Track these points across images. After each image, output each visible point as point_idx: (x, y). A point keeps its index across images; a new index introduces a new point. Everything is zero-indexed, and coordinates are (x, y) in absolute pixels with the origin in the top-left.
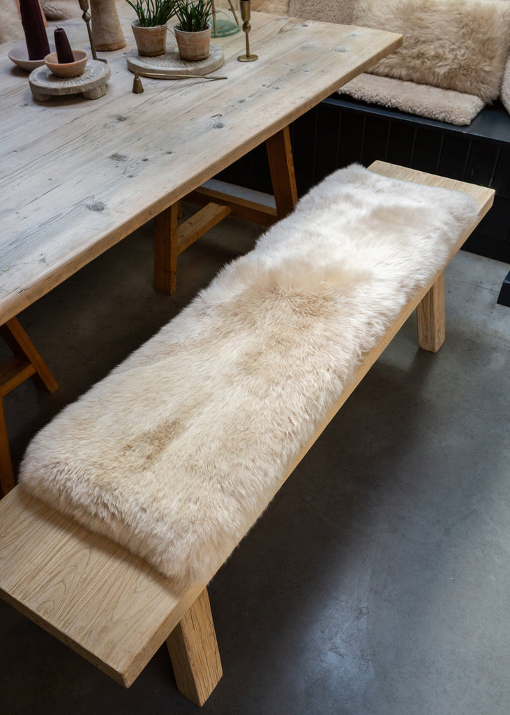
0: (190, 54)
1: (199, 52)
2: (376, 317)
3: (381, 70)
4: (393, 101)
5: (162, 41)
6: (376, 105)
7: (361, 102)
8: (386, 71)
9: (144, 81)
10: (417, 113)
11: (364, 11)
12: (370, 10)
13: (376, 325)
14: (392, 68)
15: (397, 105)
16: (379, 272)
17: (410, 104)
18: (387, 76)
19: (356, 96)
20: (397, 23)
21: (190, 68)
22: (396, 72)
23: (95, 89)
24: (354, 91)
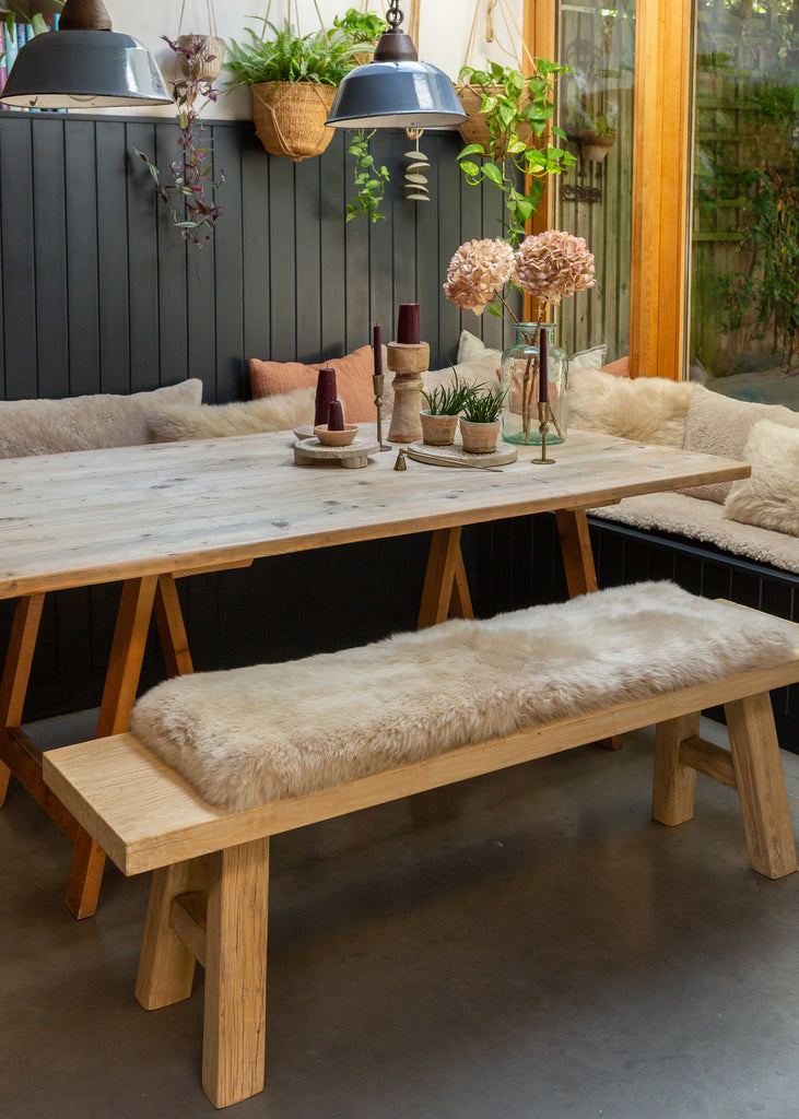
0: (471, 445)
1: (480, 445)
2: (564, 684)
3: (768, 521)
4: (765, 553)
5: (448, 432)
6: (743, 557)
7: (727, 553)
8: (774, 523)
9: (408, 462)
10: (792, 570)
11: (751, 451)
12: (757, 451)
13: (561, 691)
14: (781, 519)
15: (768, 558)
16: (603, 656)
17: (784, 557)
18: (777, 530)
19: (720, 545)
20: (787, 467)
21: (466, 457)
22: (785, 525)
23: (353, 458)
24: (718, 538)
